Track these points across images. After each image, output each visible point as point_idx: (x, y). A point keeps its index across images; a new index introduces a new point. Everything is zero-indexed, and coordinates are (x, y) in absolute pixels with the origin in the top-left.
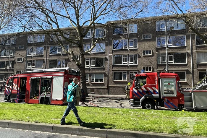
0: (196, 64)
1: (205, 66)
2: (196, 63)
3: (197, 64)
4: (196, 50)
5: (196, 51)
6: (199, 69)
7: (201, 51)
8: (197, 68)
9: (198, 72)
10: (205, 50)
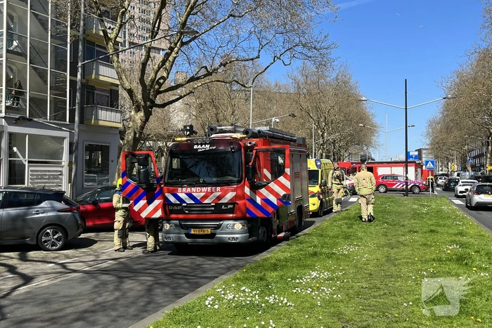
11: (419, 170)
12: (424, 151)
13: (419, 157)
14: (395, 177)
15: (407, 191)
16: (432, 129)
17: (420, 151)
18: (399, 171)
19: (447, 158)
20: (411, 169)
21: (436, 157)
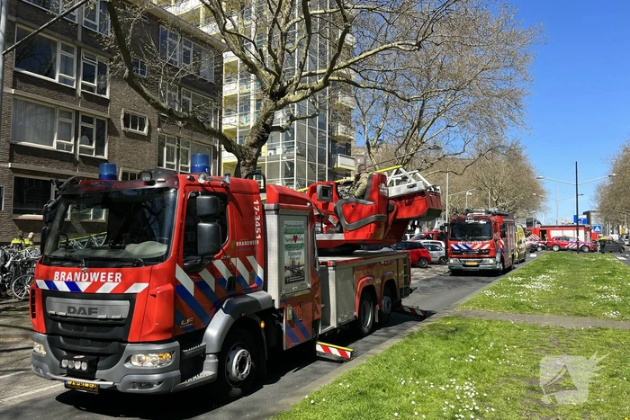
0: (8, 146)
1: (36, 159)
2: (8, 141)
3: (11, 144)
4: (14, 86)
5: (13, 91)
6: (17, 166)
7: (29, 95)
8: (11, 160)
9: (10, 177)
10: (42, 98)
11: (588, 233)
12: (592, 214)
13: (588, 220)
14: (567, 239)
15: (580, 250)
16: (601, 194)
17: (587, 213)
18: (570, 233)
19: (618, 221)
20: (582, 232)
21: (606, 220)
